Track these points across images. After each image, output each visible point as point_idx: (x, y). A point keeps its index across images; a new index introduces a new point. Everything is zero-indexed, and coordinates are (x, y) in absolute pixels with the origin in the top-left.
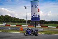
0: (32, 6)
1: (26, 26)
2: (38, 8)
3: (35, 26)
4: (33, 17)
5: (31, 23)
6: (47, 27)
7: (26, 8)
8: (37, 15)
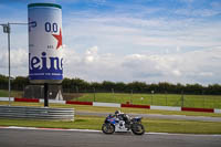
0: (32, 24)
1: (7, 99)
2: (58, 33)
3: (42, 101)
4: (35, 66)
5: (27, 87)
6: (91, 104)
7: (7, 29)
8: (52, 59)
